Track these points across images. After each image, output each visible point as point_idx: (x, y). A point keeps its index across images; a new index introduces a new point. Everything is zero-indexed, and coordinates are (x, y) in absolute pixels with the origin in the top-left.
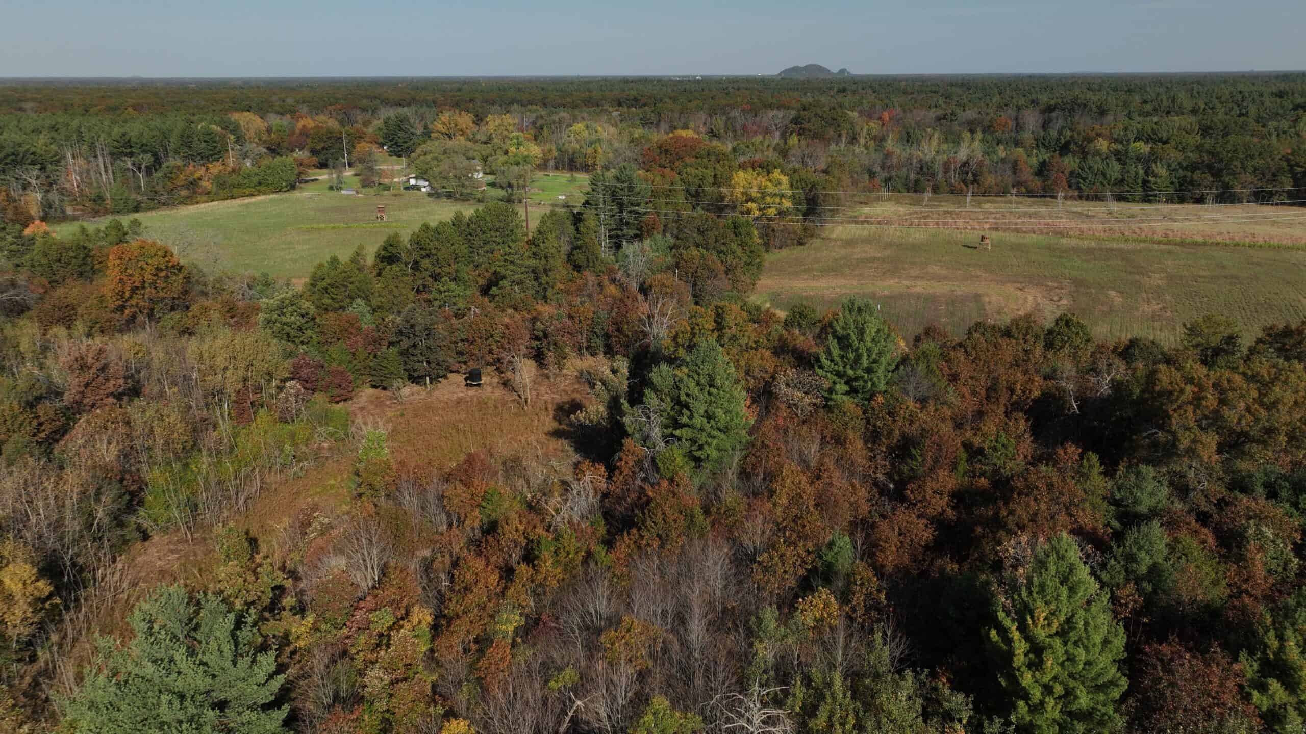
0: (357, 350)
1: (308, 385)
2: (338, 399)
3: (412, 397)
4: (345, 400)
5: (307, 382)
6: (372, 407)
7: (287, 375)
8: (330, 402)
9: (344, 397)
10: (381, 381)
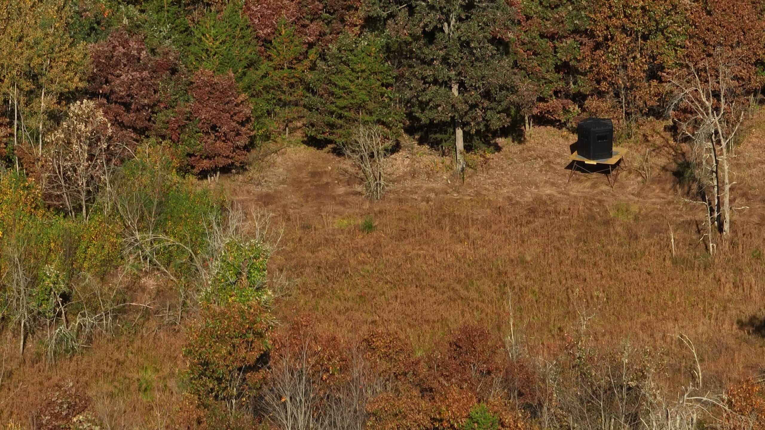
0: (276, 31)
1: (128, 118)
2: (206, 164)
3: (408, 184)
4: (226, 170)
5: (127, 106)
6: (293, 198)
7: (77, 83)
8: (183, 171)
9: (222, 162)
10: (332, 126)
